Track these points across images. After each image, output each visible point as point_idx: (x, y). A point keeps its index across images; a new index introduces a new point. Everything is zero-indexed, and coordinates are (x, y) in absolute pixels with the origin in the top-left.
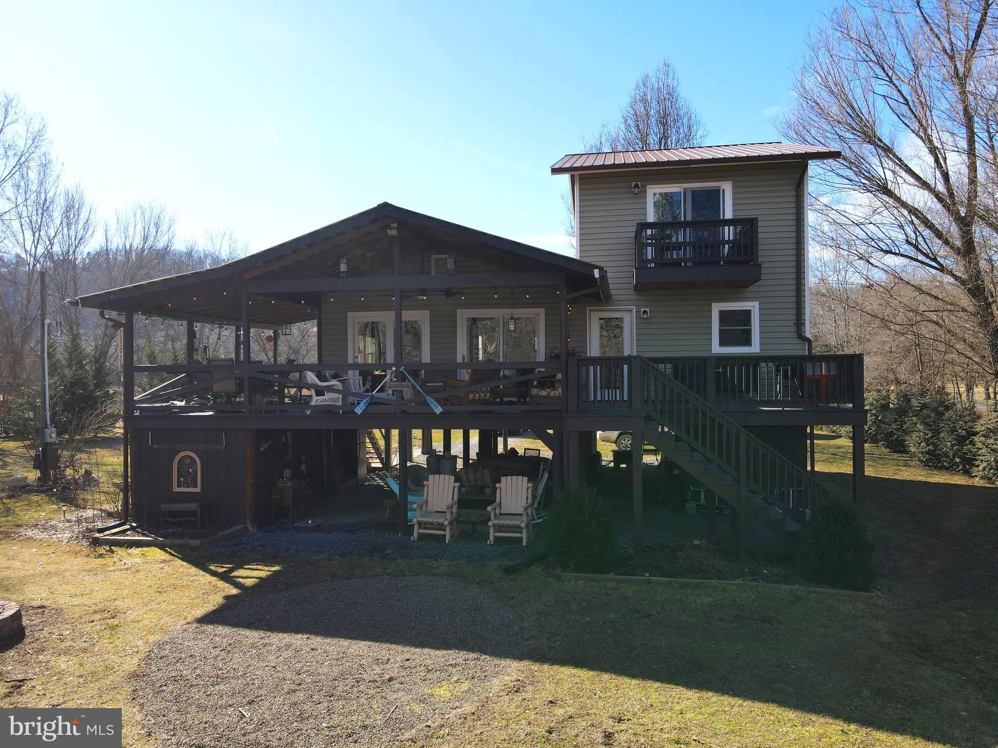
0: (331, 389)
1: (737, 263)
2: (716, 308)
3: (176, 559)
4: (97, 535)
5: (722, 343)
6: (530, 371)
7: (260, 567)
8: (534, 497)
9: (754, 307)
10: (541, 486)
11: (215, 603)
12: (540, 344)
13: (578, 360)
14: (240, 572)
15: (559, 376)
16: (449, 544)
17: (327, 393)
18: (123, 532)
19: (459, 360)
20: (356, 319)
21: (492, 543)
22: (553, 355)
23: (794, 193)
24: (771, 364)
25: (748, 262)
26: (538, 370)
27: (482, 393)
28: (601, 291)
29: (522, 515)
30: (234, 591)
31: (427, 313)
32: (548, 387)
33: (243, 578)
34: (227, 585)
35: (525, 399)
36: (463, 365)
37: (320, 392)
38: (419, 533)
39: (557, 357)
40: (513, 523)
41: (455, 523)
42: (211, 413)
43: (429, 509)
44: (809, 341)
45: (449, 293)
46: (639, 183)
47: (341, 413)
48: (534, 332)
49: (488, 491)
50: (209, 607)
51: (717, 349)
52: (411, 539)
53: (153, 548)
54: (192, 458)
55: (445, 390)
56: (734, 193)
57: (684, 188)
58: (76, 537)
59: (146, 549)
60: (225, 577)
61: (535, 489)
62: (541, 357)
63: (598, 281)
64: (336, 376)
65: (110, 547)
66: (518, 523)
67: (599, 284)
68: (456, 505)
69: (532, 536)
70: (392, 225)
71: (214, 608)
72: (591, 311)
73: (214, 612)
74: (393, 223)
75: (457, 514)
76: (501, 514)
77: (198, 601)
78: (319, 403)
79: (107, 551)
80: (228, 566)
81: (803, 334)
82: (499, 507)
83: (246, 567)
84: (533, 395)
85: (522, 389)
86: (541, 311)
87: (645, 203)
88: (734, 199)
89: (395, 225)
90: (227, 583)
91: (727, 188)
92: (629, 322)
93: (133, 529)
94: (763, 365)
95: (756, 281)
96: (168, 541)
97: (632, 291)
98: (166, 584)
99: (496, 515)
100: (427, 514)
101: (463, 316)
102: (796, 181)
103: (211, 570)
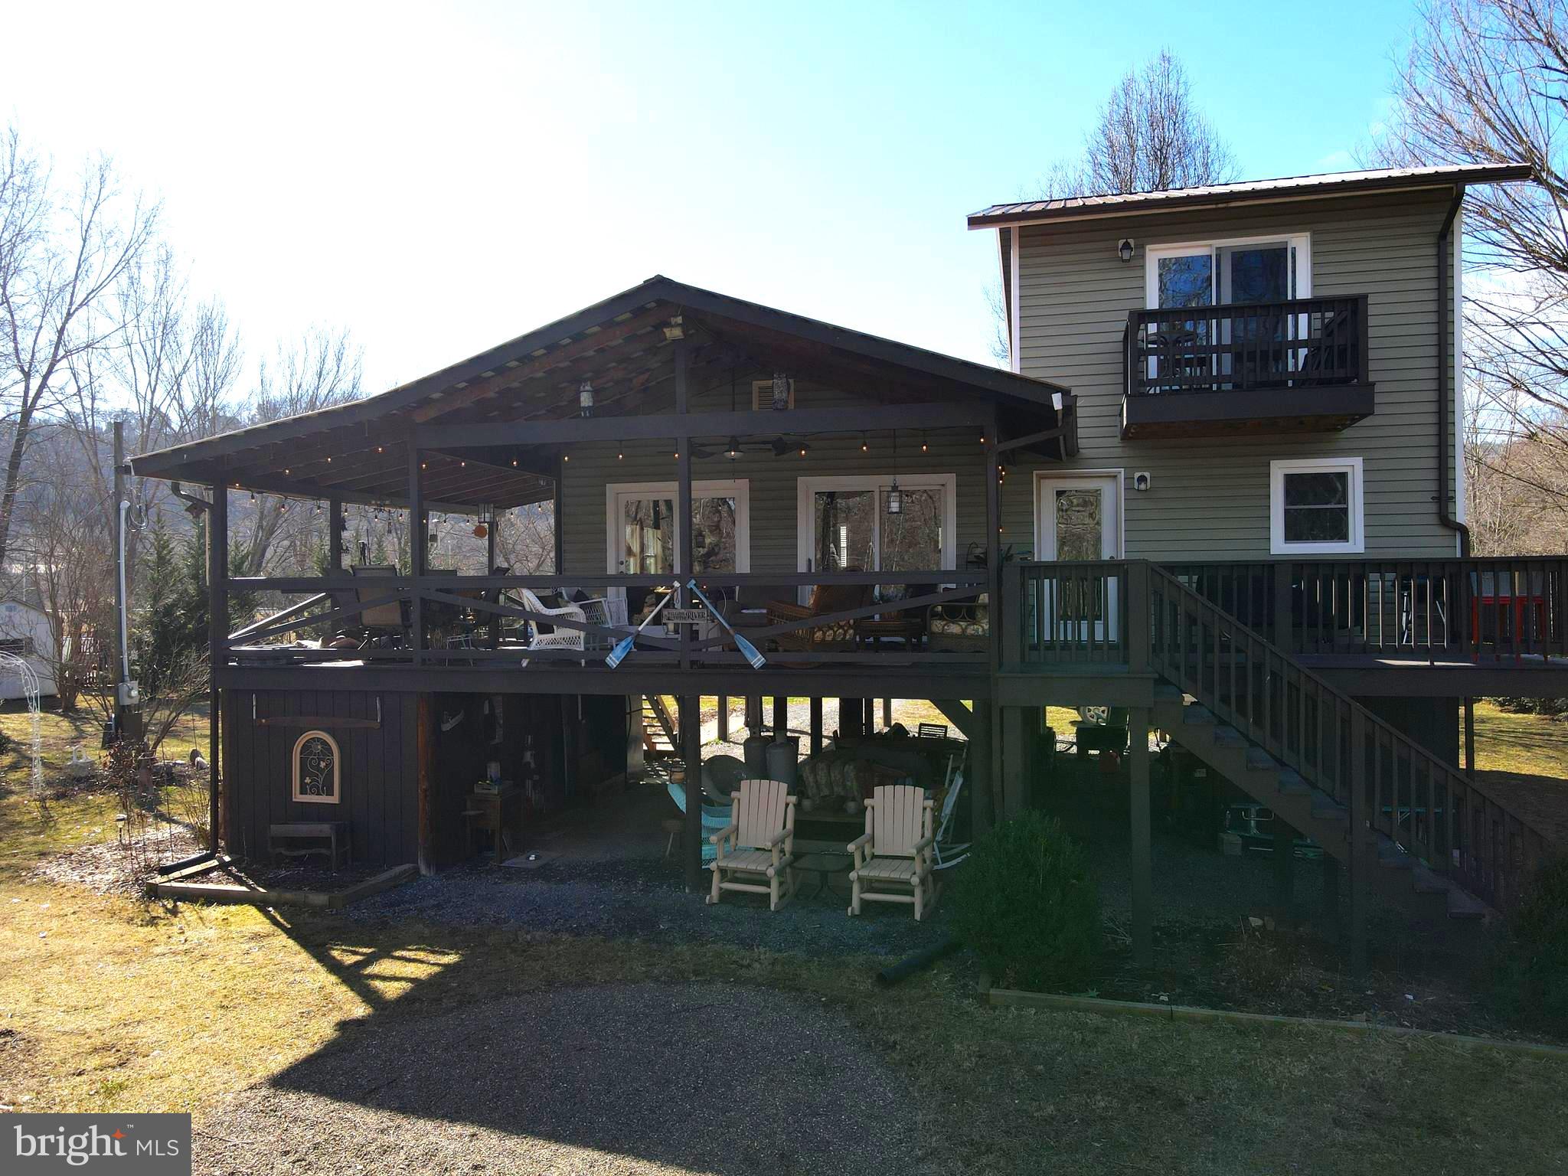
0: (564, 621)
1: (1322, 382)
2: (1279, 470)
3: (280, 931)
4: (159, 879)
5: (1292, 535)
6: (931, 588)
7: (421, 955)
8: (936, 821)
9: (1353, 467)
10: (950, 801)
11: (316, 1038)
12: (948, 540)
13: (1023, 568)
14: (385, 967)
15: (984, 598)
16: (777, 912)
17: (558, 628)
18: (205, 873)
19: (802, 568)
20: (620, 495)
21: (857, 912)
22: (972, 558)
23: (1433, 251)
24: (1390, 576)
25: (1345, 381)
26: (943, 586)
27: (837, 630)
28: (1061, 438)
29: (913, 859)
30: (360, 1010)
31: (744, 483)
32: (964, 617)
33: (384, 978)
34: (351, 994)
35: (919, 640)
36: (806, 578)
37: (545, 628)
38: (721, 889)
39: (981, 561)
40: (895, 875)
41: (788, 870)
42: (359, 663)
43: (742, 844)
44: (1464, 531)
45: (781, 447)
46: (1132, 242)
47: (583, 664)
48: (937, 521)
49: (851, 806)
50: (304, 1049)
51: (1280, 546)
52: (707, 901)
53: (246, 907)
54: (324, 743)
55: (770, 623)
56: (1314, 254)
57: (1217, 248)
58: (124, 882)
59: (233, 908)
60: (353, 977)
61: (937, 810)
62: (949, 560)
63: (1060, 416)
64: (577, 598)
65: (175, 902)
66: (905, 876)
67: (1060, 425)
68: (792, 836)
69: (932, 901)
70: (673, 320)
71: (312, 1051)
72: (1041, 477)
73: (310, 1060)
74: (676, 316)
75: (792, 853)
76: (874, 857)
77: (285, 1033)
78: (543, 647)
79: (168, 910)
80: (365, 950)
81: (1451, 517)
82: (871, 843)
83: (398, 954)
84: (934, 633)
85: (915, 622)
86: (950, 480)
87: (1143, 277)
88: (1314, 264)
89: (679, 320)
90: (352, 990)
91: (1300, 245)
92: (1112, 496)
93: (223, 867)
94: (1374, 576)
95: (1363, 416)
96: (274, 895)
97: (1117, 441)
98: (242, 987)
99: (864, 859)
100: (736, 852)
101: (809, 487)
102: (1439, 228)
103: (334, 958)
